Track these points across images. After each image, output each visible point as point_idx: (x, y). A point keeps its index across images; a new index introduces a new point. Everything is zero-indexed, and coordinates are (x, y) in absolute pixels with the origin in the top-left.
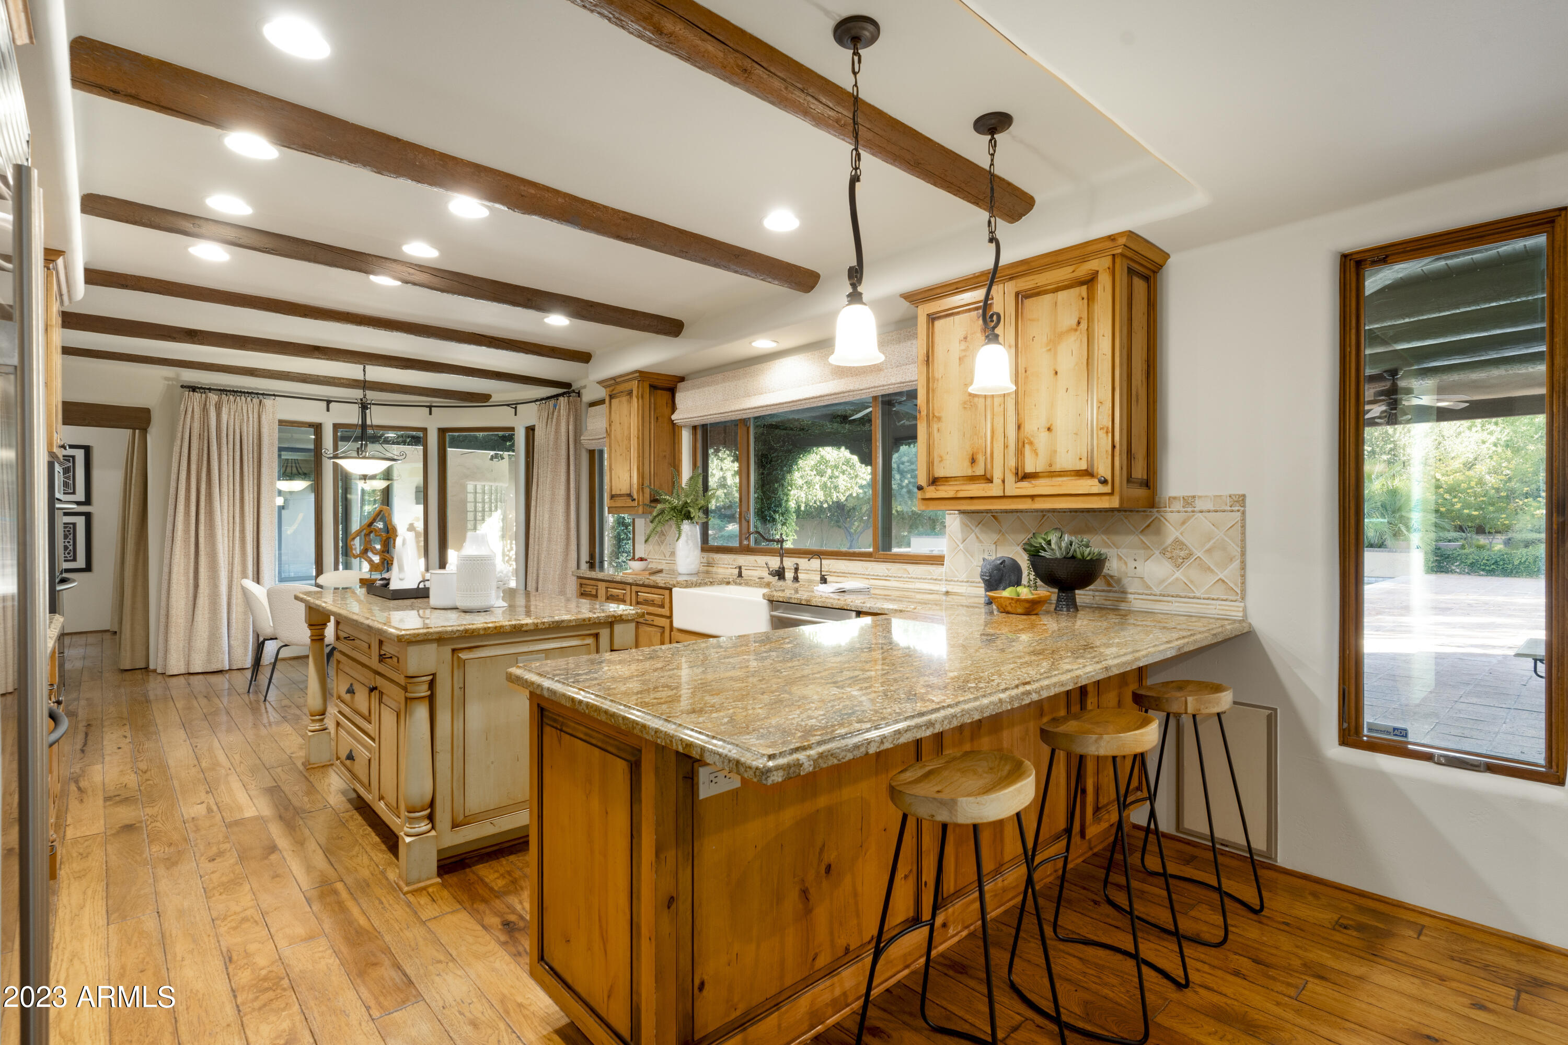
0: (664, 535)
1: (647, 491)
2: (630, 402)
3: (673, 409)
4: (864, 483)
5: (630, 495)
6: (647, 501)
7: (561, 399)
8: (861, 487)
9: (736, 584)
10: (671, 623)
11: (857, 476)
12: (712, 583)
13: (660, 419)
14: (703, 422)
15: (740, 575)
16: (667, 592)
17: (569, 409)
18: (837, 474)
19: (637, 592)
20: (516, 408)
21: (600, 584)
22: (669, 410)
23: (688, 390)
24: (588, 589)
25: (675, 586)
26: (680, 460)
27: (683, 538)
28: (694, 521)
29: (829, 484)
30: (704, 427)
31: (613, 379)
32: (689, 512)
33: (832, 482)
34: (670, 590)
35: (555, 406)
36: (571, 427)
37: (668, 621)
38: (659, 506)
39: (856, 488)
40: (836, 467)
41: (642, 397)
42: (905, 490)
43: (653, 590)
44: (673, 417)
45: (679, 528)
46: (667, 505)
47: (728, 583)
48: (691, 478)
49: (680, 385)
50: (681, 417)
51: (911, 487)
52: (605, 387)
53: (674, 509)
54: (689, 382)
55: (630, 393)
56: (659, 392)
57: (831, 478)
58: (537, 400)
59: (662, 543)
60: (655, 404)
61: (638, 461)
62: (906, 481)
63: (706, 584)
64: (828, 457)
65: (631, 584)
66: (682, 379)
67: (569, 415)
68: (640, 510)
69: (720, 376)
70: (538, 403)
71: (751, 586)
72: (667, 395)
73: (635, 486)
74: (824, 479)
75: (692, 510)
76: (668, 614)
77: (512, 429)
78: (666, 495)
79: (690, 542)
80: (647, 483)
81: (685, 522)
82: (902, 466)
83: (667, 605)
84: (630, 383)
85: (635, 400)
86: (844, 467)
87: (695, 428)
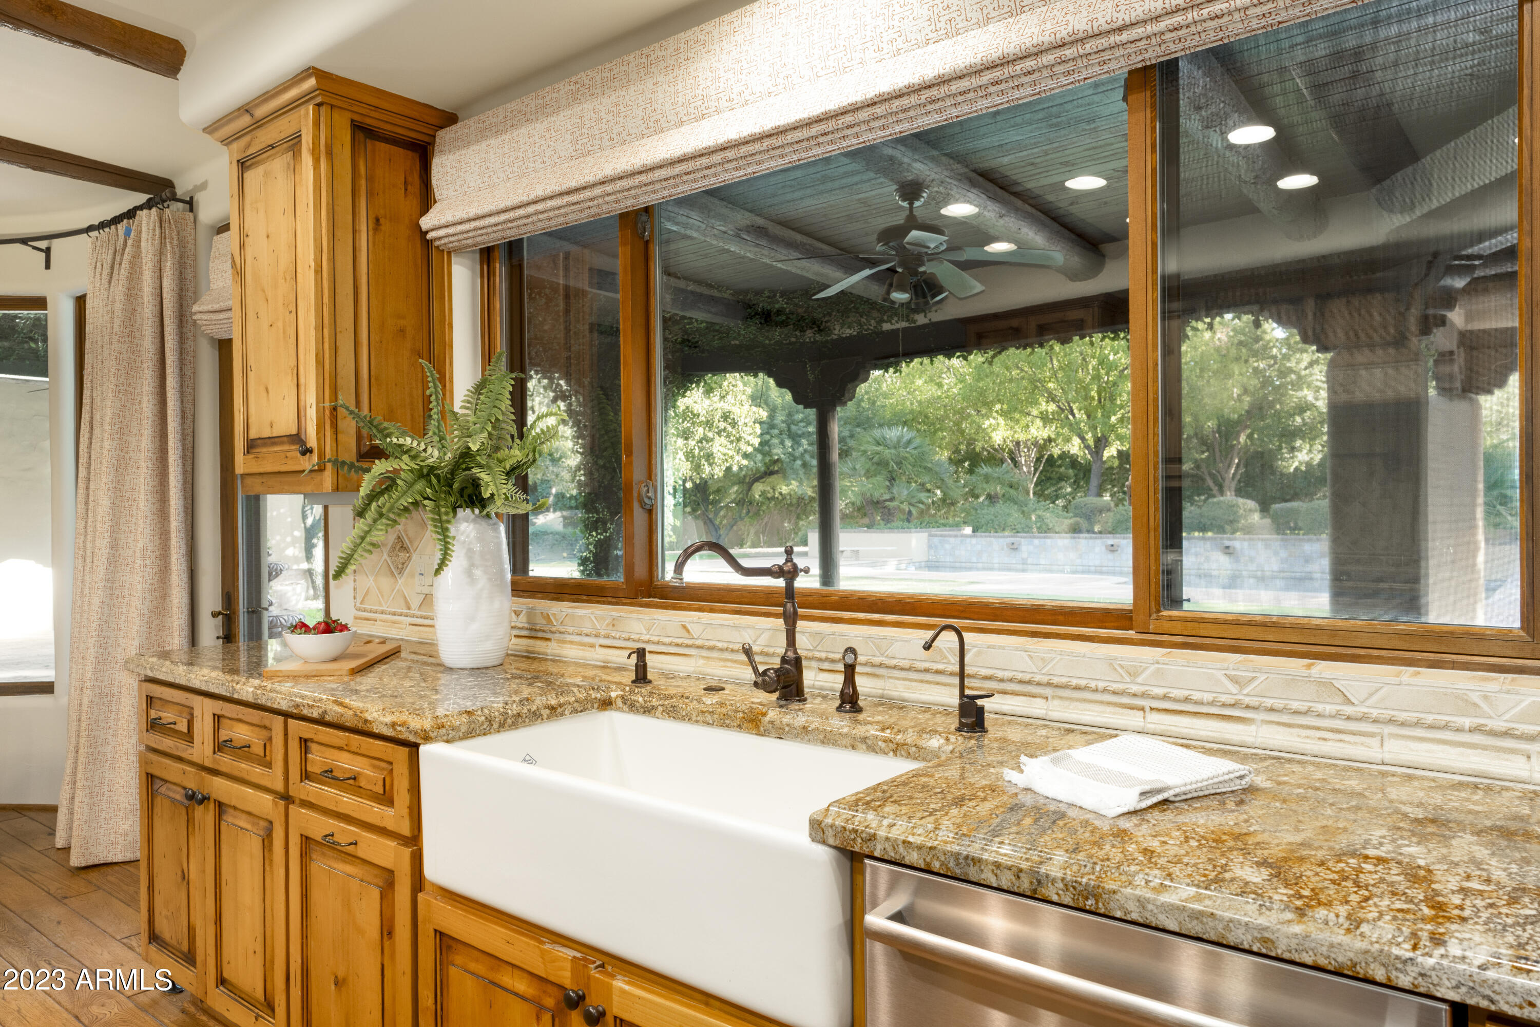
0: (404, 548)
1: (348, 426)
2: (294, 169)
3: (426, 201)
4: (750, 449)
5: (297, 439)
6: (349, 453)
7: (143, 214)
8: (746, 456)
9: (633, 707)
10: (417, 860)
11: (739, 440)
12: (554, 711)
13: (386, 226)
14: (512, 234)
15: (641, 676)
16: (404, 751)
17: (163, 238)
18: (710, 435)
19: (305, 743)
20: (48, 251)
21: (197, 702)
22: (413, 203)
23: (467, 144)
24: (168, 716)
25: (427, 739)
26: (447, 345)
27: (457, 561)
28: (491, 509)
29: (696, 452)
30: (513, 248)
31: (246, 109)
32: (476, 484)
33: (701, 449)
34: (416, 746)
35: (128, 233)
36: (168, 283)
37: (407, 852)
38: (380, 467)
39: (738, 458)
40: (709, 424)
41: (330, 154)
42: (799, 462)
43: (356, 740)
44: (426, 222)
45: (444, 532)
46: (405, 463)
47: (606, 704)
48: (479, 388)
49: (444, 136)
50: (448, 217)
51: (807, 457)
52: (227, 141)
53: (426, 474)
54: (471, 122)
55: (294, 143)
56: (383, 146)
57: (700, 441)
58: (90, 229)
59: (401, 572)
60: (370, 179)
61: (320, 340)
62: (801, 449)
63: (535, 717)
64: (697, 409)
65: (287, 715)
66: (450, 119)
67: (161, 253)
68: (328, 479)
69: (564, 87)
70: (94, 234)
71: (687, 718)
72: (405, 159)
73: (312, 414)
74: (692, 443)
75: (484, 476)
76: (405, 829)
77: (40, 303)
78: (404, 434)
79: (478, 572)
80: (346, 398)
81: (464, 513)
82: (793, 428)
83: (402, 797)
84: (293, 116)
85: (307, 160)
86: (722, 425)
87: (487, 254)
